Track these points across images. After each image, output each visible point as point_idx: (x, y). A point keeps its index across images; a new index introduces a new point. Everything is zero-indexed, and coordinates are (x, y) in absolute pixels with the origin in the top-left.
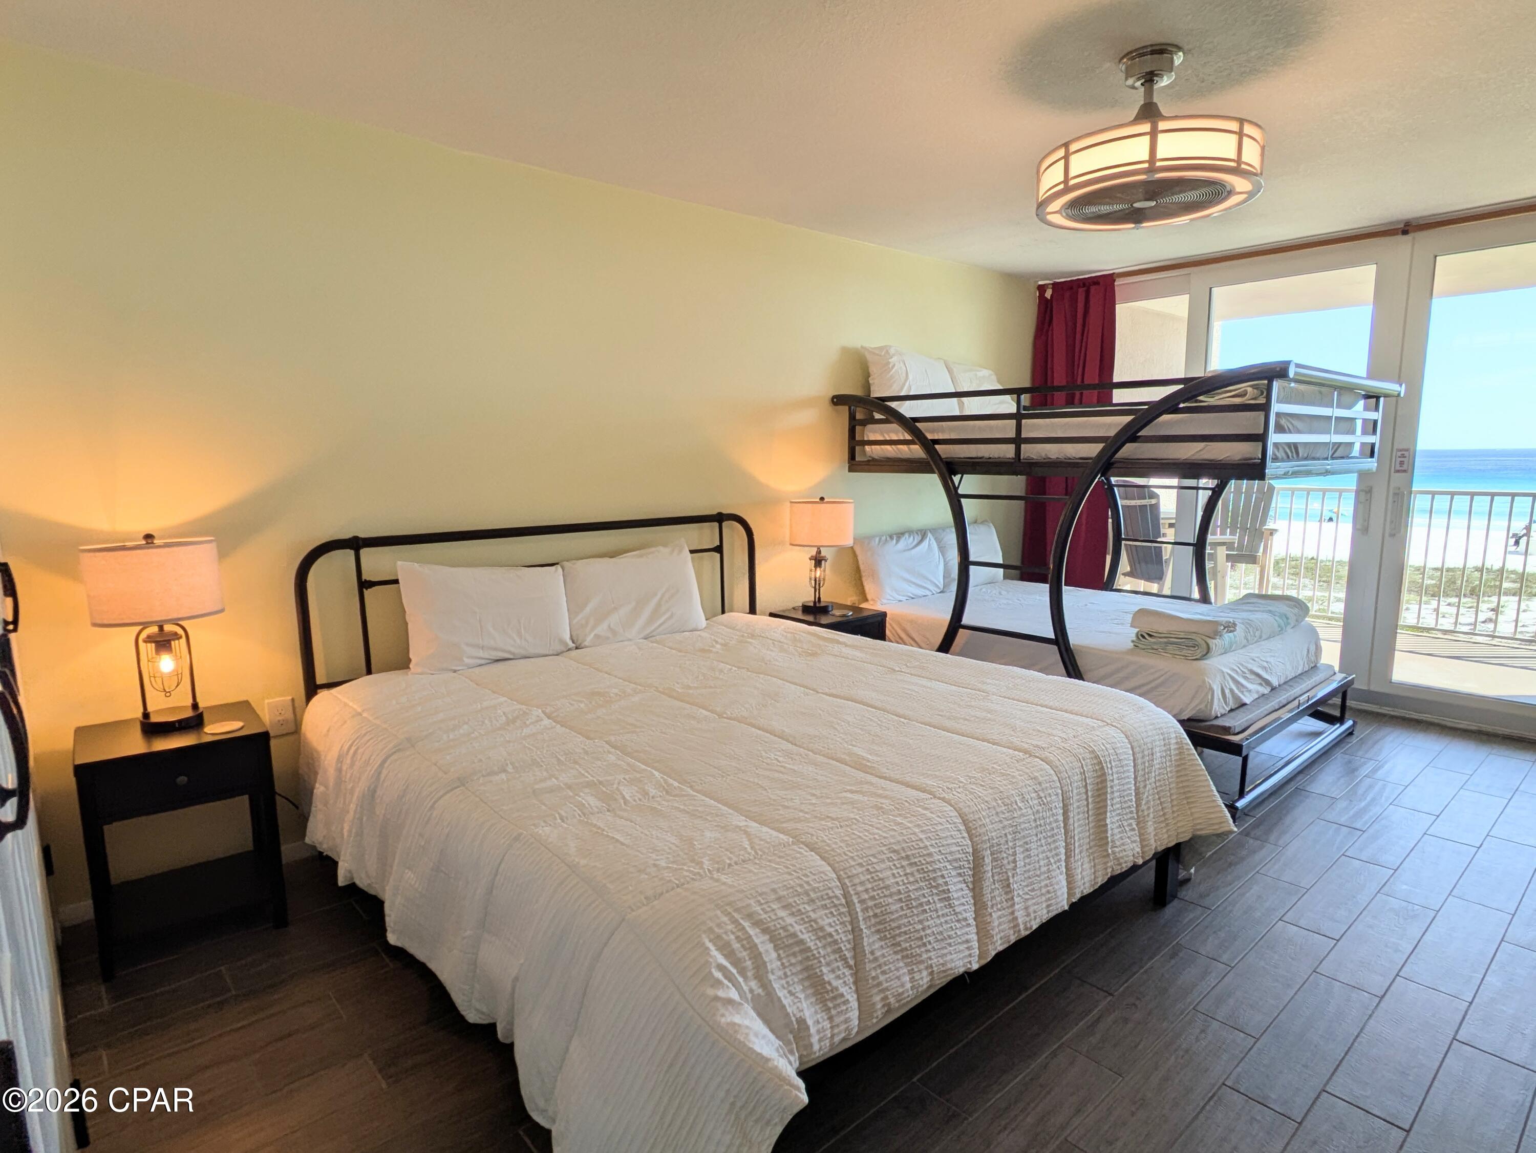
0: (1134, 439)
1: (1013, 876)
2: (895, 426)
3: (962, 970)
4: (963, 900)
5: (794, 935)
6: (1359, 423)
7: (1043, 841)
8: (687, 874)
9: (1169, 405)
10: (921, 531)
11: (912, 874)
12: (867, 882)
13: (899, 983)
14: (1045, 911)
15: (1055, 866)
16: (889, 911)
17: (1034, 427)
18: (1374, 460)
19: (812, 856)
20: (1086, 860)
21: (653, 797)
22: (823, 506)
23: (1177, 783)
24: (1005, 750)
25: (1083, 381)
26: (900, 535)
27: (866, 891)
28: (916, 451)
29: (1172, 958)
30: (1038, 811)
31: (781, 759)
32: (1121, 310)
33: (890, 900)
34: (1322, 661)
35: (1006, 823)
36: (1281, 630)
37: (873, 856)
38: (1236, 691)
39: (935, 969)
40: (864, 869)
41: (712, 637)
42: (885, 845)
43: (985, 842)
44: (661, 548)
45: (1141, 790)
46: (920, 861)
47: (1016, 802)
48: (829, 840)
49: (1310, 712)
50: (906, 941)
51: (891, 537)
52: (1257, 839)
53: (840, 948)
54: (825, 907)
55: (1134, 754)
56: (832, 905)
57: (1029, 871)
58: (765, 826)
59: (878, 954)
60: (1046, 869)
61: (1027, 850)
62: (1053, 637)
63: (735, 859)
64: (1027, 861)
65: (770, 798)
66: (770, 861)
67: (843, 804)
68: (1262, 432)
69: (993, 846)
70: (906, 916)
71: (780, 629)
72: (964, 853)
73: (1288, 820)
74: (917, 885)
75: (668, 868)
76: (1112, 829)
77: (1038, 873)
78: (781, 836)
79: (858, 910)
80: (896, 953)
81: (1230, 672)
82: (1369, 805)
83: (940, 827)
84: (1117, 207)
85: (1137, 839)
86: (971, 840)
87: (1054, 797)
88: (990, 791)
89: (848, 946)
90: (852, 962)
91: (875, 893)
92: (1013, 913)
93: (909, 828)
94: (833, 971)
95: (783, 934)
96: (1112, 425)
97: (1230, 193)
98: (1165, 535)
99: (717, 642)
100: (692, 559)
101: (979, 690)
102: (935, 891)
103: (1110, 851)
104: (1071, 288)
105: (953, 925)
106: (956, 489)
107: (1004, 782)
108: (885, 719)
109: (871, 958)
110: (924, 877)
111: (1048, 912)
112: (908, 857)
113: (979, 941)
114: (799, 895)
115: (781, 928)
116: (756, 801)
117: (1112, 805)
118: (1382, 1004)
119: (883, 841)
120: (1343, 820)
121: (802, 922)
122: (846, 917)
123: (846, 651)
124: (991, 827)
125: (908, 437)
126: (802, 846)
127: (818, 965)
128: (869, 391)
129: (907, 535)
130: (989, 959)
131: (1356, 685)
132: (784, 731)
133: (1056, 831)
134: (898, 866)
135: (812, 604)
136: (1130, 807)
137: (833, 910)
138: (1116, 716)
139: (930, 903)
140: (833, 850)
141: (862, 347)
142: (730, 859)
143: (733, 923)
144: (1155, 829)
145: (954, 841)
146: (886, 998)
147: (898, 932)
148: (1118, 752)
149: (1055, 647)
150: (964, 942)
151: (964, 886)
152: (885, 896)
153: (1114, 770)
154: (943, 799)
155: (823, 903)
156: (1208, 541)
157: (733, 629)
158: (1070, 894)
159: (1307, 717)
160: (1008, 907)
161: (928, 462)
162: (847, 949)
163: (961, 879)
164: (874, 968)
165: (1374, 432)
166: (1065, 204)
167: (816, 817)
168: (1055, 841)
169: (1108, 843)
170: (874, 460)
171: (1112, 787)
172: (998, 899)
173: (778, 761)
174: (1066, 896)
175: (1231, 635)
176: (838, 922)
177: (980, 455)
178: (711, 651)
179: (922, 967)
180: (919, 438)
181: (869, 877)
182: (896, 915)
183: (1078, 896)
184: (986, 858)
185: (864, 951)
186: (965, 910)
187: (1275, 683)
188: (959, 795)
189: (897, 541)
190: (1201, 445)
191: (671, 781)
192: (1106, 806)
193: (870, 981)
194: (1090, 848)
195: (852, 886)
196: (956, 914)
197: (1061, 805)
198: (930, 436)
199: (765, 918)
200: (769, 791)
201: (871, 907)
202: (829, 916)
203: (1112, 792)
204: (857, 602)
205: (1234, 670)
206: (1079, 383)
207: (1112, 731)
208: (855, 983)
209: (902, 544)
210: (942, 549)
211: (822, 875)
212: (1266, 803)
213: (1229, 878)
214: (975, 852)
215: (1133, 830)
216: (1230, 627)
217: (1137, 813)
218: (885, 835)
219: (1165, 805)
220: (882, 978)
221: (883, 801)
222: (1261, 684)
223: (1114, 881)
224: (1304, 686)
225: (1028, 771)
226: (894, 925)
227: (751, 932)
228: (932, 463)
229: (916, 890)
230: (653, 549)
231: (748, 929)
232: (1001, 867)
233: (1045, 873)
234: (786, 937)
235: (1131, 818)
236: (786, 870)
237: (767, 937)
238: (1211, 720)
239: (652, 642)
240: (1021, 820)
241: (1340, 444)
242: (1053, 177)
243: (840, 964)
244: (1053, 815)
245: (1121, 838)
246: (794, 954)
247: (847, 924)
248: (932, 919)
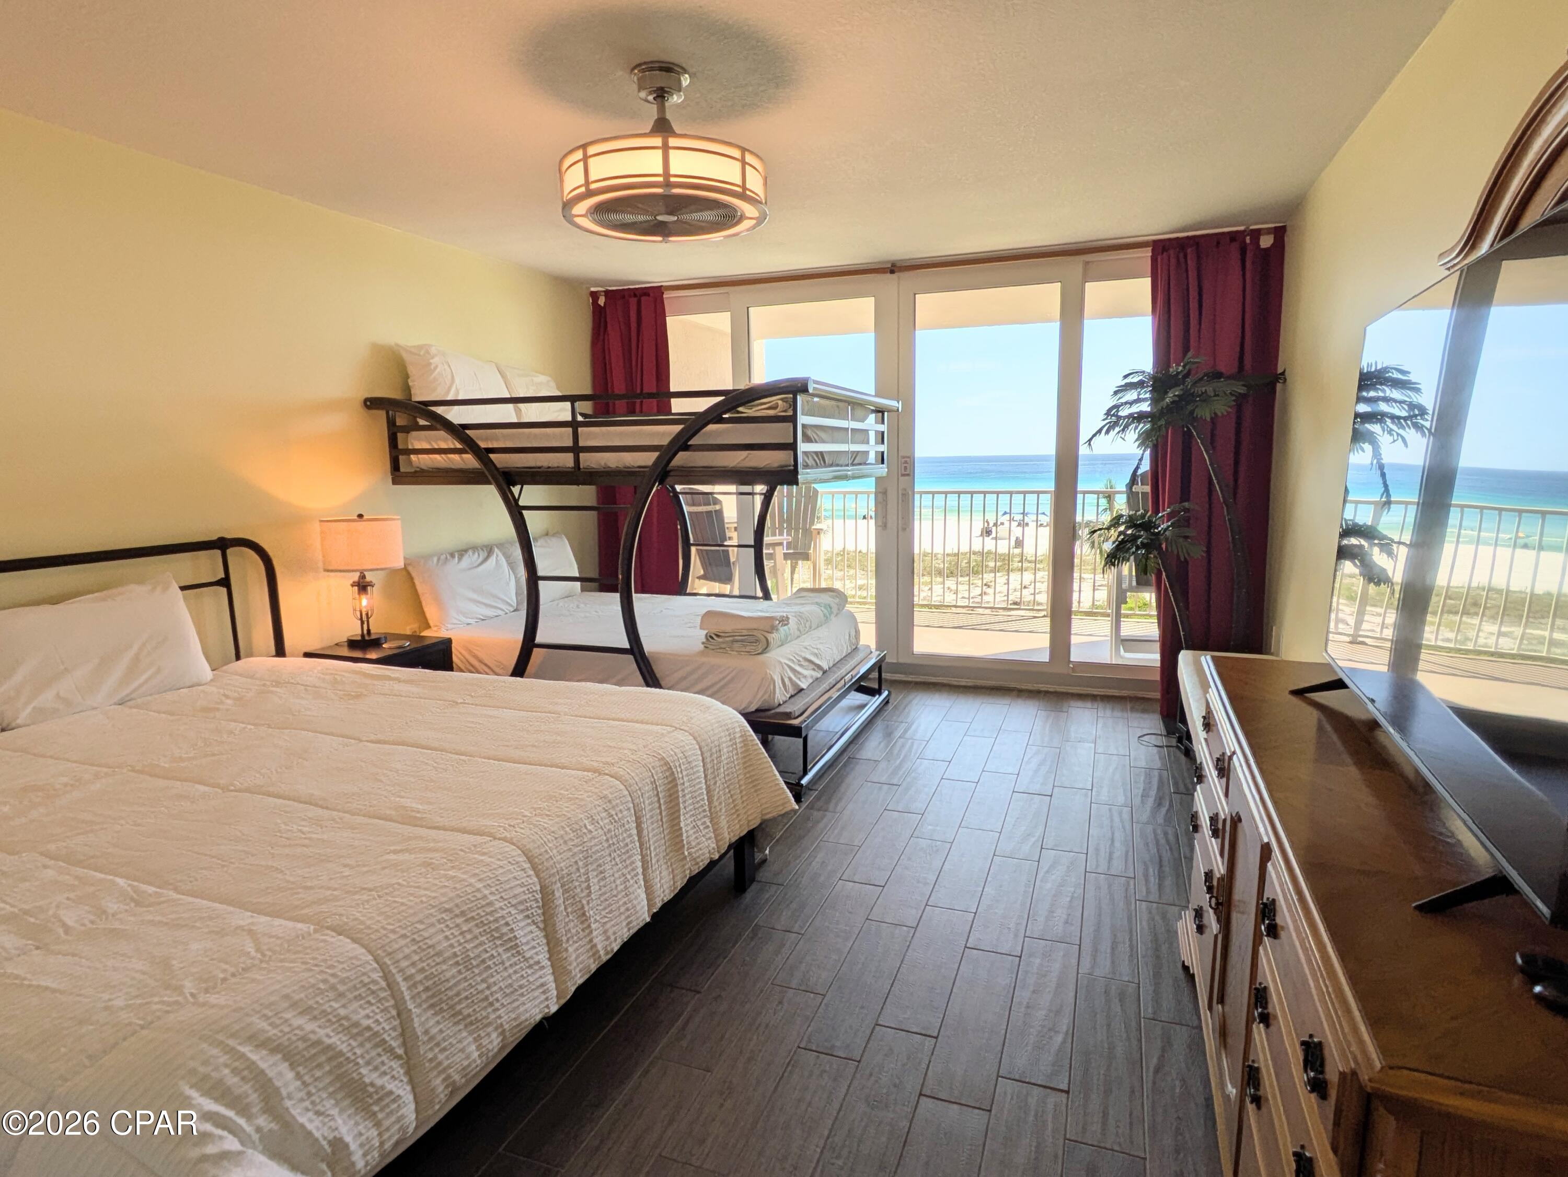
0: (686, 447)
1: (588, 903)
2: (442, 433)
3: (538, 1018)
4: (534, 943)
5: (319, 1042)
6: (872, 435)
7: (617, 860)
8: (158, 1006)
9: (713, 416)
10: (486, 546)
11: (470, 931)
12: (413, 955)
13: (463, 1056)
14: (626, 930)
15: (632, 882)
16: (443, 979)
17: (591, 436)
18: (884, 466)
19: (340, 941)
20: (664, 867)
21: (113, 915)
22: (360, 525)
23: (745, 774)
24: (573, 772)
25: (642, 389)
26: (462, 552)
27: (413, 964)
28: (469, 461)
29: (752, 939)
30: (609, 831)
31: (305, 829)
32: (672, 323)
33: (444, 967)
34: (861, 643)
35: (576, 850)
36: (827, 619)
37: (421, 922)
38: (794, 678)
39: (506, 1027)
40: (408, 940)
41: (222, 691)
42: (434, 907)
43: (553, 875)
44: (132, 587)
45: (712, 787)
46: (478, 914)
47: (585, 826)
48: (363, 916)
49: (856, 687)
50: (468, 1006)
51: (452, 555)
52: (819, 810)
53: (384, 1039)
54: (358, 998)
55: (702, 754)
56: (369, 992)
57: (605, 893)
58: (278, 917)
59: (434, 1031)
60: (622, 887)
61: (601, 872)
62: (628, 647)
63: (232, 970)
64: (602, 883)
65: (288, 882)
66: (282, 961)
67: (384, 868)
68: (792, 441)
69: (563, 877)
70: (465, 979)
71: (316, 671)
72: (530, 893)
73: (843, 788)
74: (477, 942)
75: (128, 1006)
76: (687, 832)
77: (615, 892)
78: (300, 925)
79: (404, 989)
80: (456, 1024)
81: (787, 662)
82: (903, 760)
83: (501, 871)
84: (641, 218)
85: (712, 835)
86: (537, 876)
87: (625, 813)
88: (557, 820)
89: (394, 1034)
90: (400, 1051)
91: (425, 964)
92: (591, 941)
93: (464, 880)
94: (376, 1068)
95: (301, 1045)
96: (665, 433)
97: (742, 218)
98: (730, 538)
99: (227, 697)
100: (185, 598)
101: (550, 712)
102: (498, 942)
103: (686, 853)
104: (624, 297)
105: (524, 972)
106: (516, 501)
107: (572, 807)
108: (442, 759)
109: (426, 1039)
110: (485, 931)
111: (629, 930)
112: (463, 913)
113: (555, 981)
114: (322, 993)
115: (298, 1039)
116: (267, 888)
117: (685, 808)
118: (917, 934)
119: (431, 902)
120: (884, 779)
121: (328, 1024)
122: (388, 1001)
123: (397, 687)
124: (559, 857)
125: (459, 446)
126: (329, 932)
127: (355, 1068)
128: (410, 395)
129: (470, 552)
130: (569, 997)
131: (888, 660)
132: (313, 795)
133: (630, 846)
134: (451, 926)
135: (359, 638)
136: (702, 806)
137: (370, 998)
138: (685, 719)
139: (494, 957)
140: (369, 927)
141: (397, 345)
142: (225, 971)
143: (226, 1053)
144: (728, 822)
145: (518, 882)
146: (449, 1077)
147: (457, 999)
148: (687, 754)
149: (631, 657)
150: (538, 987)
151: (533, 927)
152: (437, 964)
153: (684, 773)
154: (504, 839)
155: (357, 993)
156: (765, 542)
157: (252, 677)
158: (650, 906)
159: (853, 693)
160: (585, 937)
161: (483, 473)
162: (393, 1038)
163: (529, 921)
164: (431, 1049)
165: (883, 442)
166: (590, 208)
167: (347, 892)
168: (630, 857)
169: (684, 846)
170: (422, 471)
171: (683, 790)
172: (574, 931)
173: (303, 833)
174: (646, 908)
175: (786, 627)
176: (377, 1011)
177: (539, 464)
178: (218, 709)
179: (490, 1029)
180: (471, 446)
181: (415, 947)
182: (452, 982)
183: (659, 905)
184: (556, 892)
185: (416, 1033)
186: (537, 954)
187: (826, 667)
188: (522, 831)
189: (460, 559)
190: (744, 454)
191: (144, 887)
192: (679, 811)
193: (427, 1065)
194: (667, 855)
195: (394, 963)
196: (526, 960)
197: (634, 819)
198: (483, 445)
199: (274, 1035)
200: (287, 872)
201: (421, 982)
202: (366, 1006)
203: (684, 796)
204: (417, 630)
205: (790, 660)
206: (639, 391)
207: (680, 735)
208: (407, 1073)
209: (467, 561)
210: (512, 565)
211: (354, 961)
212: (826, 775)
213: (798, 851)
214: (543, 889)
215: (708, 827)
216: (784, 621)
217: (710, 810)
218: (433, 894)
219: (735, 797)
220: (441, 1057)
221: (431, 855)
222: (814, 670)
223: (693, 881)
224: (848, 667)
225: (597, 790)
226: (450, 993)
227: (254, 1057)
228: (487, 473)
229: (475, 947)
230: (120, 589)
231: (250, 1055)
232: (573, 897)
233: (622, 891)
234: (306, 1049)
235: (704, 817)
236: (304, 967)
237: (279, 1056)
238: (774, 709)
239: (131, 707)
240: (592, 844)
241: (858, 452)
242: (574, 179)
243: (384, 1058)
244: (626, 830)
245: (696, 838)
246: (319, 1066)
247: (391, 1009)
248: (498, 973)
